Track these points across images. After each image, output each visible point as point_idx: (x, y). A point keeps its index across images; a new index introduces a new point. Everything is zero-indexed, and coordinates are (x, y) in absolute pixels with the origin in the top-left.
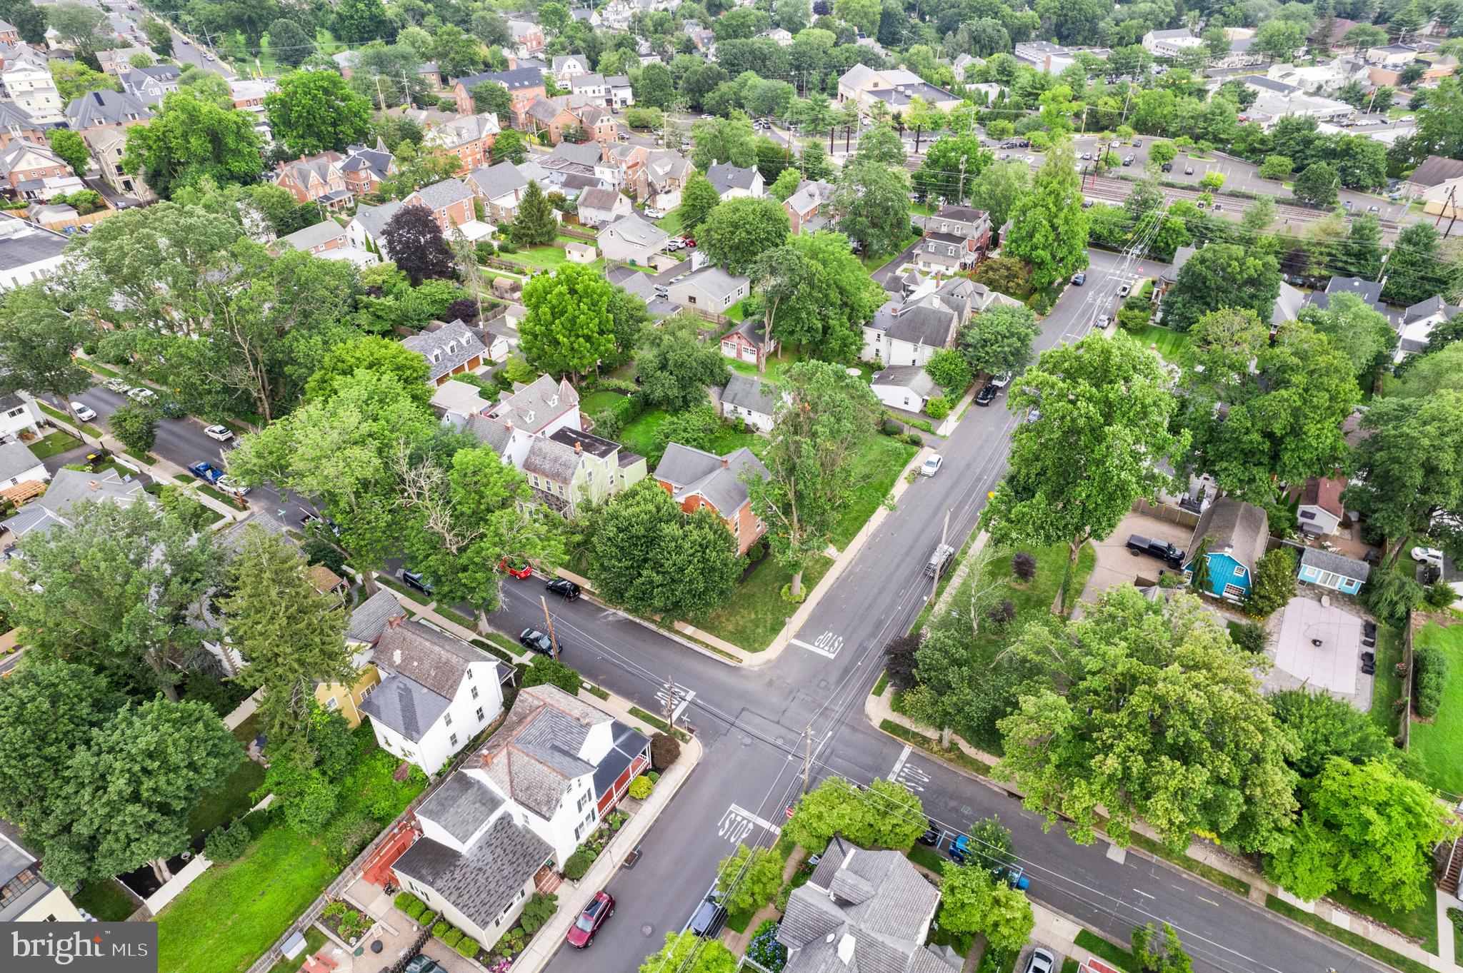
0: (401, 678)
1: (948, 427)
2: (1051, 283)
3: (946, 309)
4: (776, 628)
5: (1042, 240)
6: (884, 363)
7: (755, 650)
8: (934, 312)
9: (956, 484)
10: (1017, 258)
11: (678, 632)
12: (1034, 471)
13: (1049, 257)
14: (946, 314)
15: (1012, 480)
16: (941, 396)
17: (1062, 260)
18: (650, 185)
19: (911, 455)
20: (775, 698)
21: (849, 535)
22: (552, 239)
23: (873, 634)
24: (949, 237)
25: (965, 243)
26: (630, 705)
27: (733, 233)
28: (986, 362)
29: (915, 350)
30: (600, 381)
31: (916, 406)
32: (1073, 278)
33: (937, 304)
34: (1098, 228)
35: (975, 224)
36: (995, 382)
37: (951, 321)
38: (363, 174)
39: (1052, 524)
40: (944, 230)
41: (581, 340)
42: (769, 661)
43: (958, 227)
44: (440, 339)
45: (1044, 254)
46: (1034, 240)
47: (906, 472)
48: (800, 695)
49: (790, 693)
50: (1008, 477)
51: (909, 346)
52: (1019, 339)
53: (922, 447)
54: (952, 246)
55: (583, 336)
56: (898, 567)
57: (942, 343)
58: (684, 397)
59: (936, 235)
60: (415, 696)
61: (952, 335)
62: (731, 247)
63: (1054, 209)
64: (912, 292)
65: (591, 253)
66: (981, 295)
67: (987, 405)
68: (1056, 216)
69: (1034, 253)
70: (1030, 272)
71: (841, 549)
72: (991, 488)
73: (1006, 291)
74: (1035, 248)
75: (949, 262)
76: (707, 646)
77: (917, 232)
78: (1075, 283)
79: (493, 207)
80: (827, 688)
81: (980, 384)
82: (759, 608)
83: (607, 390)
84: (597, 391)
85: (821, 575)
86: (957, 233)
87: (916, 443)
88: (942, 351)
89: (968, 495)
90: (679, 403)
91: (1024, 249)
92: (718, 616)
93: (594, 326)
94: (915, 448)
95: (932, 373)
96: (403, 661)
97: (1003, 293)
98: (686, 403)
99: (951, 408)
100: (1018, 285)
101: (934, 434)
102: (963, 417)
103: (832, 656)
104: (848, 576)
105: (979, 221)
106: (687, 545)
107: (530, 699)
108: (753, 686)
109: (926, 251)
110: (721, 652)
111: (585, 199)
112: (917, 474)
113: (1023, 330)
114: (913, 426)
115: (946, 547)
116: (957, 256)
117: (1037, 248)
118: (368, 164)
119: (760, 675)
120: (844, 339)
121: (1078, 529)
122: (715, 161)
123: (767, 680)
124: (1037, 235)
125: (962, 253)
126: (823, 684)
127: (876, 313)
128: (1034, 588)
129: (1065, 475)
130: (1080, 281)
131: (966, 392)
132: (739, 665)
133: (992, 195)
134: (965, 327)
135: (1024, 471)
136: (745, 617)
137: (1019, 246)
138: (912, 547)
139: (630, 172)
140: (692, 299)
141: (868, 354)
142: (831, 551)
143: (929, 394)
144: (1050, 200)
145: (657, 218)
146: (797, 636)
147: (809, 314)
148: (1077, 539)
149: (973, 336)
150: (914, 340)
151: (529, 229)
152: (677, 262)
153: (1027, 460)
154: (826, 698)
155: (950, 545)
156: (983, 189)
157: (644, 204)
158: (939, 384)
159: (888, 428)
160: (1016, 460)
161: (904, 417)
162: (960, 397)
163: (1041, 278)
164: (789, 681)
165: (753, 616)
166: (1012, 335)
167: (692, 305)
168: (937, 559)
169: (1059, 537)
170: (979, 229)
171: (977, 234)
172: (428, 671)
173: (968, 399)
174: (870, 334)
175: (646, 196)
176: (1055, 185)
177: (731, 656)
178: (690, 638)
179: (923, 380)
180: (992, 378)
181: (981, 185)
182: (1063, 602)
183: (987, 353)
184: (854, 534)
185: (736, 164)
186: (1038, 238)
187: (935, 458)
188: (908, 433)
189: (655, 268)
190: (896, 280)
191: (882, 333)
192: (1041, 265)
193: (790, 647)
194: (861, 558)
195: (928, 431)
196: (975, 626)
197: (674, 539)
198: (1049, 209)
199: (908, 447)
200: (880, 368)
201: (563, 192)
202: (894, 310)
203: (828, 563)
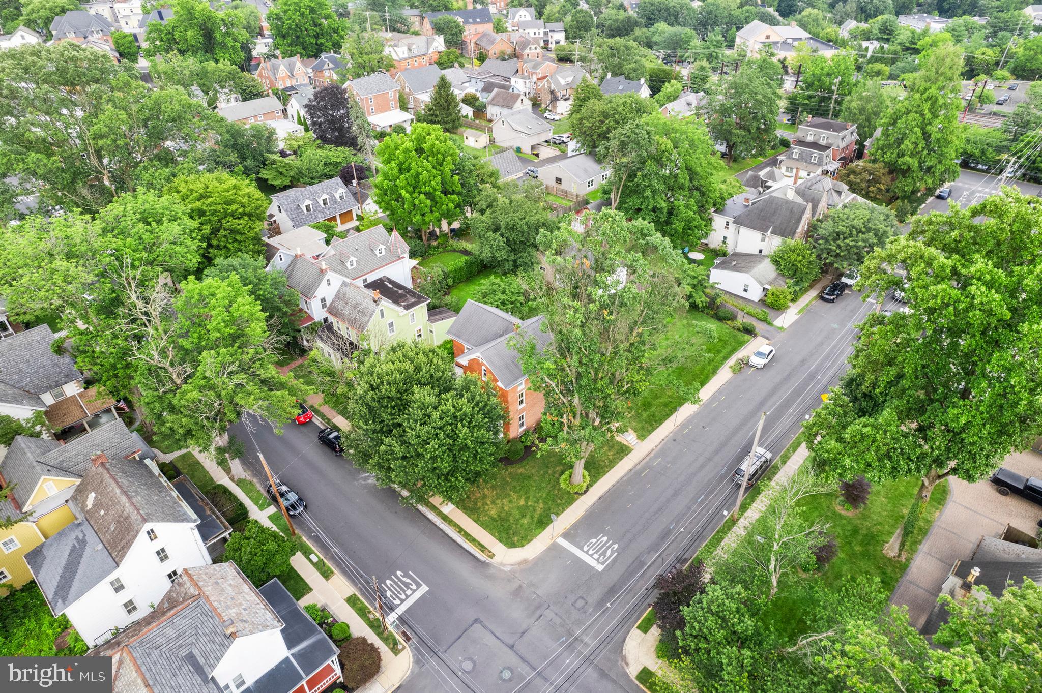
0: (86, 527)
1: (787, 319)
2: (914, 192)
3: (800, 200)
4: (543, 522)
5: (911, 147)
6: (730, 250)
7: (512, 545)
8: (787, 202)
9: (788, 378)
10: (881, 165)
11: (434, 508)
12: (884, 379)
13: (916, 164)
14: (800, 205)
15: (851, 384)
16: (784, 286)
17: (929, 169)
18: (552, 92)
19: (741, 344)
20: (517, 613)
21: (654, 422)
22: (457, 128)
23: (653, 548)
24: (815, 145)
25: (829, 151)
26: (350, 590)
27: (602, 122)
28: (837, 255)
29: (763, 240)
30: (451, 242)
31: (755, 294)
32: (937, 192)
33: (791, 195)
34: (969, 148)
35: (841, 134)
36: (844, 280)
37: (803, 212)
38: (327, 73)
39: (902, 453)
40: (810, 139)
41: (422, 196)
42: (525, 561)
43: (824, 136)
44: (316, 192)
45: (914, 162)
46: (902, 146)
47: (732, 361)
48: (549, 614)
49: (537, 608)
50: (847, 378)
51: (756, 235)
52: (876, 235)
53: (755, 336)
54: (816, 153)
55: (426, 194)
56: (703, 466)
57: (792, 234)
58: (515, 261)
59: (801, 143)
60: (88, 551)
61: (803, 226)
62: (599, 136)
63: (928, 116)
64: (769, 187)
65: (484, 140)
66: (839, 193)
67: (833, 301)
68: (930, 124)
69: (900, 160)
70: (893, 180)
71: (642, 437)
72: (825, 390)
73: (866, 196)
74: (901, 155)
75: (811, 168)
76: (460, 530)
77: (785, 144)
78: (940, 197)
79: (416, 100)
80: (583, 610)
81: (827, 280)
82: (531, 494)
83: (455, 251)
84: (445, 251)
85: (612, 463)
86: (823, 142)
87: (749, 331)
88: (791, 242)
89: (797, 393)
90: (509, 266)
91: (890, 156)
92: (485, 497)
93: (436, 182)
94: (747, 337)
95: (776, 263)
96: (94, 506)
97: (863, 196)
98: (516, 266)
99: (793, 300)
100: (880, 190)
101: (770, 324)
102: (806, 311)
103: (600, 568)
104: (644, 468)
105: (845, 132)
106: (436, 415)
107: (188, 584)
108: (498, 592)
109: (790, 157)
110: (473, 540)
111: (493, 99)
112: (745, 364)
113: (881, 227)
114: (748, 313)
115: (761, 451)
116: (820, 164)
117: (903, 155)
118: (331, 65)
119: (510, 577)
120: (689, 221)
121: (939, 462)
122: (609, 75)
123: (516, 585)
124: (906, 142)
125: (825, 160)
126: (580, 603)
127: (728, 202)
128: (865, 517)
129: (929, 388)
130: (946, 195)
131: (811, 286)
132: (489, 560)
133: (862, 110)
134: (818, 220)
135: (869, 378)
136: (513, 503)
137: (885, 153)
138: (723, 445)
139: (539, 83)
140: (559, 180)
141: (714, 240)
142: (629, 438)
143: (770, 283)
144: (926, 107)
145: (554, 120)
146: (566, 535)
147: (654, 192)
148: (933, 472)
149: (826, 228)
150: (763, 229)
151: (436, 116)
152: (558, 153)
153: (876, 362)
154: (579, 623)
155: (768, 448)
156: (854, 104)
157: (546, 109)
158: (783, 275)
159: (721, 314)
160: (861, 360)
161: (742, 304)
162: (804, 291)
163: (904, 185)
164: (539, 592)
165: (522, 502)
166: (869, 230)
167: (558, 186)
168: (748, 466)
169: (910, 470)
170: (846, 138)
171: (843, 145)
172: (110, 524)
173: (813, 293)
174: (719, 221)
175: (548, 102)
176: (933, 91)
177: (482, 548)
178: (445, 518)
179: (767, 269)
180: (841, 275)
181: (853, 102)
182: (902, 544)
183: (839, 247)
184: (660, 421)
185: (628, 78)
186: (907, 145)
187: (766, 349)
188: (742, 320)
189: (537, 155)
190: (756, 178)
191: (731, 220)
192: (906, 172)
193: (555, 547)
194: (662, 451)
195: (764, 320)
196: (774, 581)
197: (423, 407)
198: (923, 115)
199: (739, 334)
200: (724, 254)
201: (479, 94)
202: (747, 200)
203: (623, 451)
